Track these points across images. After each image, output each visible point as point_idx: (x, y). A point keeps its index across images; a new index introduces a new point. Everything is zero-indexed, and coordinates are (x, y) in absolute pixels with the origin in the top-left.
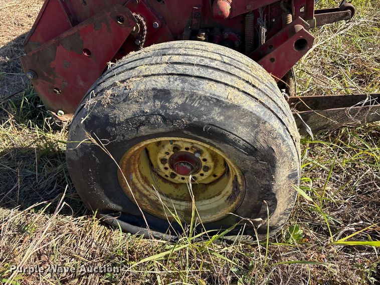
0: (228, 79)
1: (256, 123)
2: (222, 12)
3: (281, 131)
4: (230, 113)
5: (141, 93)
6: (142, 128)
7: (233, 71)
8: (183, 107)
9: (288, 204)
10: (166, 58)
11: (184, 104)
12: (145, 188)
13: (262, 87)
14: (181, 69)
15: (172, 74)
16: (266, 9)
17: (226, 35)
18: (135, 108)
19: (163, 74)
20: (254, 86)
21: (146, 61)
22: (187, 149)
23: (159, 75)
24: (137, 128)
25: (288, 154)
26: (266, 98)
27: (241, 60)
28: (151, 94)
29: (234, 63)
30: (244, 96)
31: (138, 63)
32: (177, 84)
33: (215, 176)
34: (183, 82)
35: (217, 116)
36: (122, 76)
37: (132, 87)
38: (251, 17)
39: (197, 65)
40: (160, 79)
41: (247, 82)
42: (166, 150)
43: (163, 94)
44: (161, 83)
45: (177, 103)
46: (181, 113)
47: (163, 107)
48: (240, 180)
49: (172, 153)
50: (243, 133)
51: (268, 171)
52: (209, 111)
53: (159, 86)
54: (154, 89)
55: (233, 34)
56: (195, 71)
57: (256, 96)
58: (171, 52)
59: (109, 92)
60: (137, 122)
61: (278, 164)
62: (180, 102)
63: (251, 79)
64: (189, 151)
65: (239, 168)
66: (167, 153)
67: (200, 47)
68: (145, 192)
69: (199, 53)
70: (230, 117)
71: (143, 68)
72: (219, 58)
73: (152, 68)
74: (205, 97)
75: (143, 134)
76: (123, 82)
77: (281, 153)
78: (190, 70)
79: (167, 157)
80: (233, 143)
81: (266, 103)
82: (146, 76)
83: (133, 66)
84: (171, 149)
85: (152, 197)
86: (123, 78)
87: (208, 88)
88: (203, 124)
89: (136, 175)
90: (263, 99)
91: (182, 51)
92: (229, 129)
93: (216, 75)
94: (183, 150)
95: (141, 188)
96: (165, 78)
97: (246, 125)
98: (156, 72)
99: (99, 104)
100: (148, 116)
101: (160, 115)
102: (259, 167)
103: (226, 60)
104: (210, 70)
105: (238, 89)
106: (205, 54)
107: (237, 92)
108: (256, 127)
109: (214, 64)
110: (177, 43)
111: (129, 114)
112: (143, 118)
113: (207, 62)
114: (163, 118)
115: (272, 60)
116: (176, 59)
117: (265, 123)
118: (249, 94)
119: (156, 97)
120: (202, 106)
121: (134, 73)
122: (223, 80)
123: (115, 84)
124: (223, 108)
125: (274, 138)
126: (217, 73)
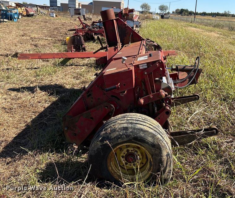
0: (144, 124)
1: (153, 136)
2: (141, 103)
3: (161, 138)
4: (145, 133)
5: (119, 129)
6: (119, 140)
7: (146, 121)
8: (132, 132)
9: (169, 168)
10: (126, 119)
11: (132, 131)
12: (115, 169)
13: (155, 126)
14: (130, 121)
15: (128, 123)
16: (156, 102)
17: (143, 110)
18: (117, 133)
19: (125, 123)
20: (152, 126)
21: (120, 120)
22: (132, 151)
23: (124, 123)
24: (117, 140)
25: (165, 146)
26: (156, 129)
27: (148, 118)
28: (122, 129)
29: (146, 119)
30: (149, 128)
31: (117, 120)
32: (130, 125)
33: (143, 164)
34: (131, 125)
35: (142, 134)
36: (113, 124)
37: (116, 127)
38: (151, 104)
39: (135, 120)
40: (125, 124)
41: (150, 124)
42: (124, 152)
43: (126, 129)
44: (125, 125)
45: (130, 131)
46: (131, 134)
47: (126, 132)
48: (151, 160)
49: (126, 153)
50: (150, 139)
51: (160, 153)
52: (140, 133)
53: (125, 126)
54: (123, 127)
55: (145, 110)
56: (135, 122)
57: (153, 128)
58: (127, 117)
59: (109, 129)
60: (118, 138)
61: (162, 150)
62: (131, 130)
63: (151, 124)
64: (133, 152)
65: (151, 154)
66: (124, 153)
67: (135, 115)
68: (115, 171)
69: (135, 117)
70: (146, 134)
71: (119, 122)
72: (141, 118)
73: (122, 121)
74: (138, 129)
75: (119, 142)
76: (113, 126)
77: (162, 146)
78: (133, 121)
79: (124, 155)
80: (147, 143)
81: (156, 130)
82: (120, 124)
83: (116, 121)
84: (126, 151)
85: (118, 173)
86: (113, 125)
87: (139, 126)
88: (138, 137)
89: (113, 163)
90: (155, 129)
91: (130, 116)
92: (146, 138)
93: (141, 123)
94: (130, 151)
95: (114, 169)
96: (126, 124)
97: (151, 137)
98: (124, 122)
99: (106, 133)
100: (121, 135)
101: (125, 135)
102: (157, 152)
103: (143, 118)
104: (139, 121)
105: (147, 126)
106: (137, 117)
107: (147, 127)
108: (154, 137)
109: (140, 120)
110: (128, 114)
111: (115, 135)
112: (120, 136)
113: (138, 119)
114: (126, 136)
115: (159, 118)
116: (128, 119)
117: (156, 136)
118: (151, 128)
119: (124, 130)
120: (137, 131)
121: (117, 123)
122: (143, 124)
123: (111, 127)
124: (144, 131)
125: (159, 141)
126: (141, 122)
